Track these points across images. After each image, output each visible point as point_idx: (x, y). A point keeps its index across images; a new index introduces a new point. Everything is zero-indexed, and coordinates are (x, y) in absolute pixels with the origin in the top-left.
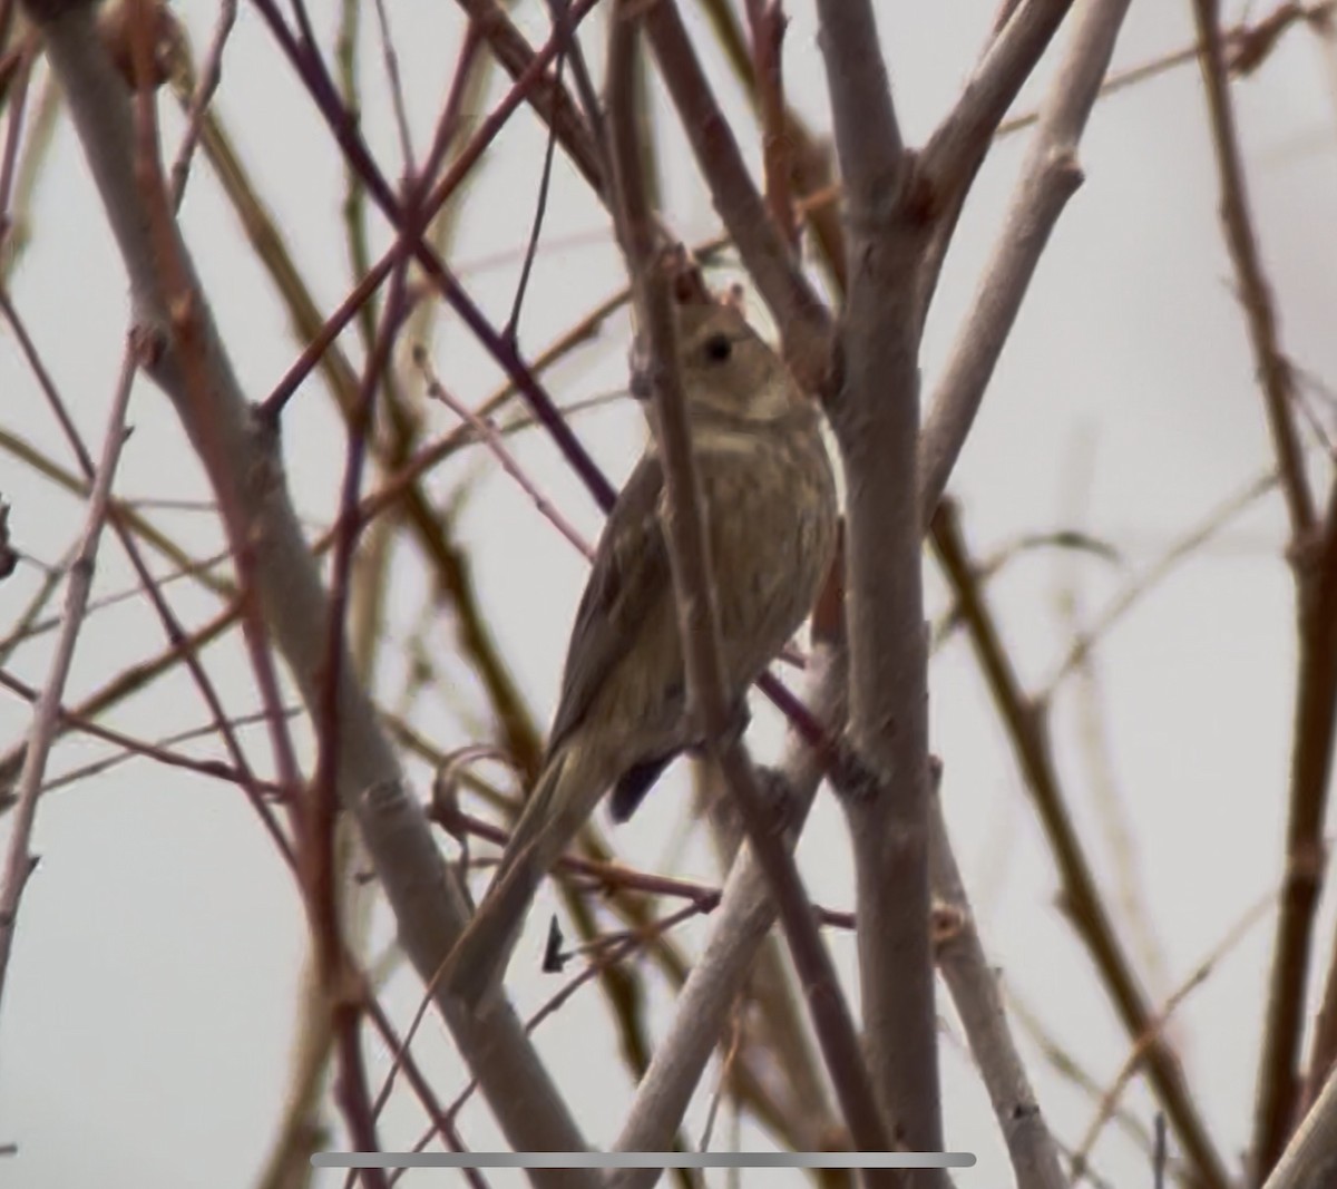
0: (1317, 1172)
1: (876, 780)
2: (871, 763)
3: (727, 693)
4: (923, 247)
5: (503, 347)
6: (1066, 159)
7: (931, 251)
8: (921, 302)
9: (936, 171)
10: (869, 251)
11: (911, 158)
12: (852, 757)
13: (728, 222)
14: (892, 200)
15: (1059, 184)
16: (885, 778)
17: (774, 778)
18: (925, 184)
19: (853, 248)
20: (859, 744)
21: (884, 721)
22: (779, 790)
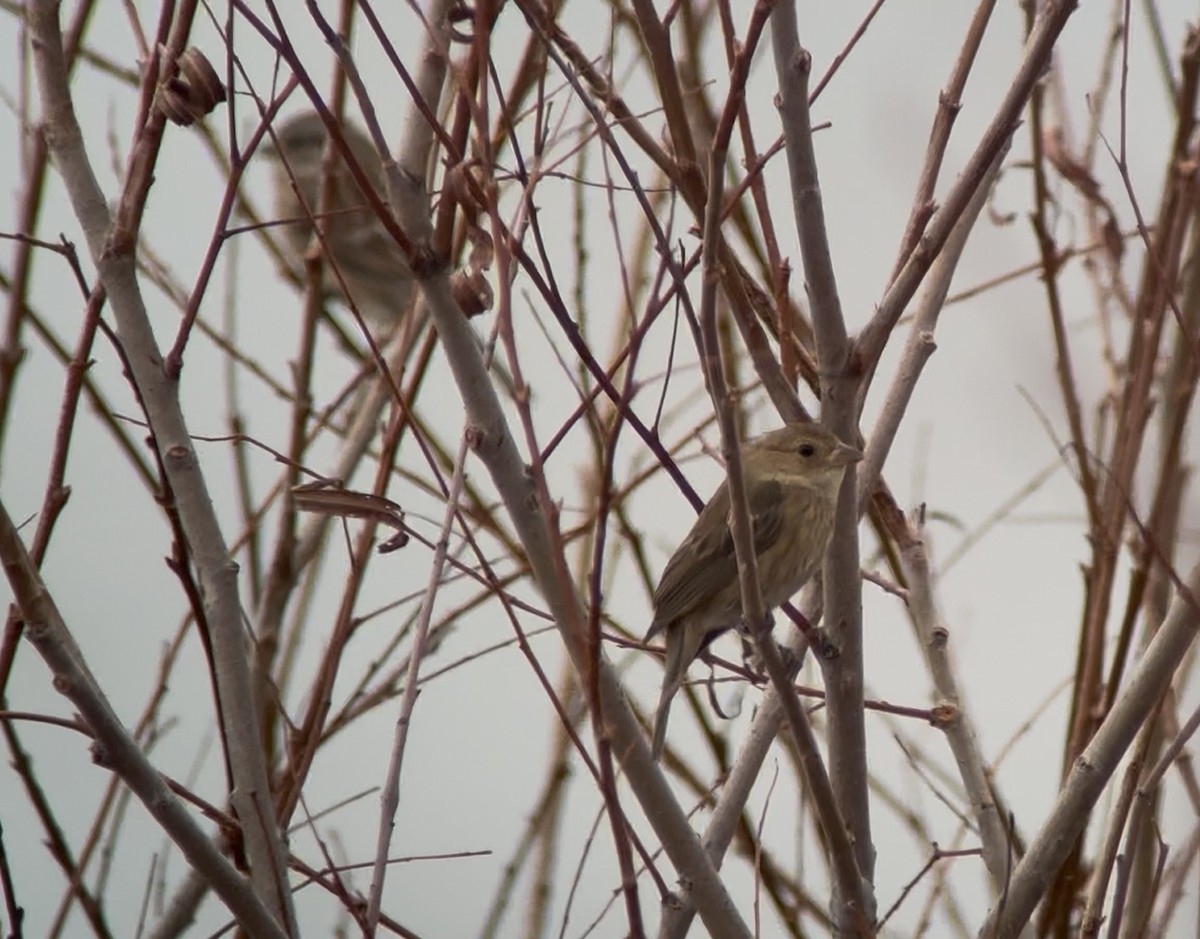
0: (1054, 842)
1: (837, 650)
2: (834, 642)
3: (763, 609)
4: (858, 385)
5: (652, 438)
6: (928, 337)
7: (862, 386)
8: (857, 413)
9: (863, 349)
10: (831, 390)
11: (852, 342)
12: (825, 638)
13: (761, 376)
14: (842, 365)
15: (924, 350)
16: (841, 650)
17: (786, 651)
18: (858, 356)
19: (824, 386)
20: (828, 632)
21: (840, 622)
22: (790, 657)
